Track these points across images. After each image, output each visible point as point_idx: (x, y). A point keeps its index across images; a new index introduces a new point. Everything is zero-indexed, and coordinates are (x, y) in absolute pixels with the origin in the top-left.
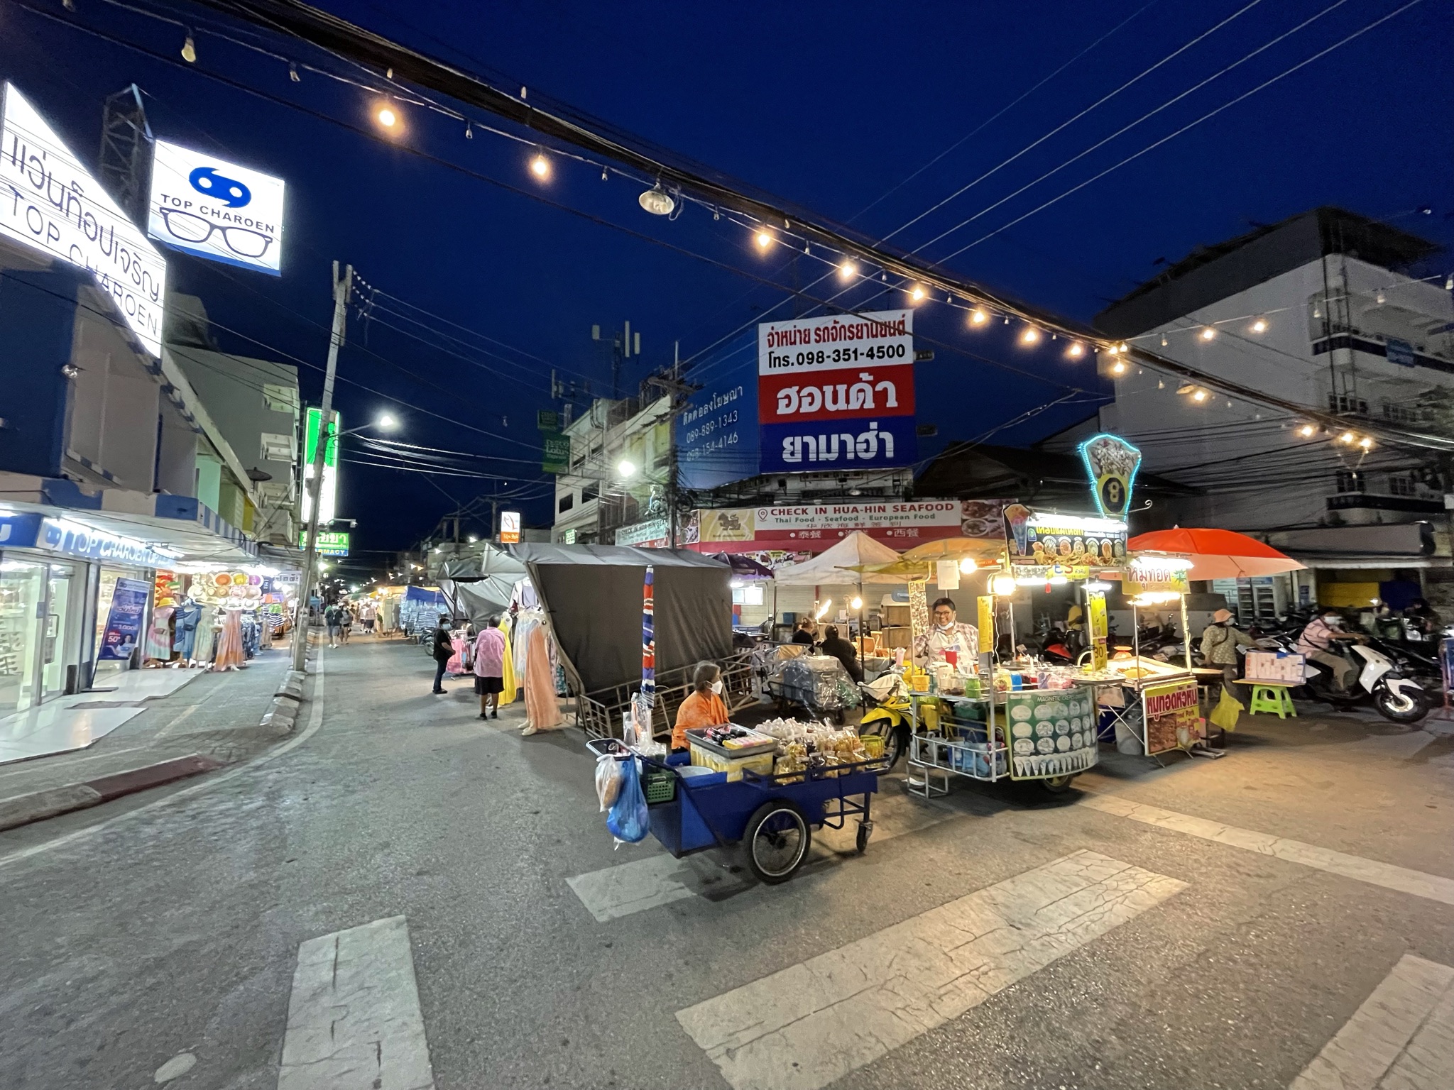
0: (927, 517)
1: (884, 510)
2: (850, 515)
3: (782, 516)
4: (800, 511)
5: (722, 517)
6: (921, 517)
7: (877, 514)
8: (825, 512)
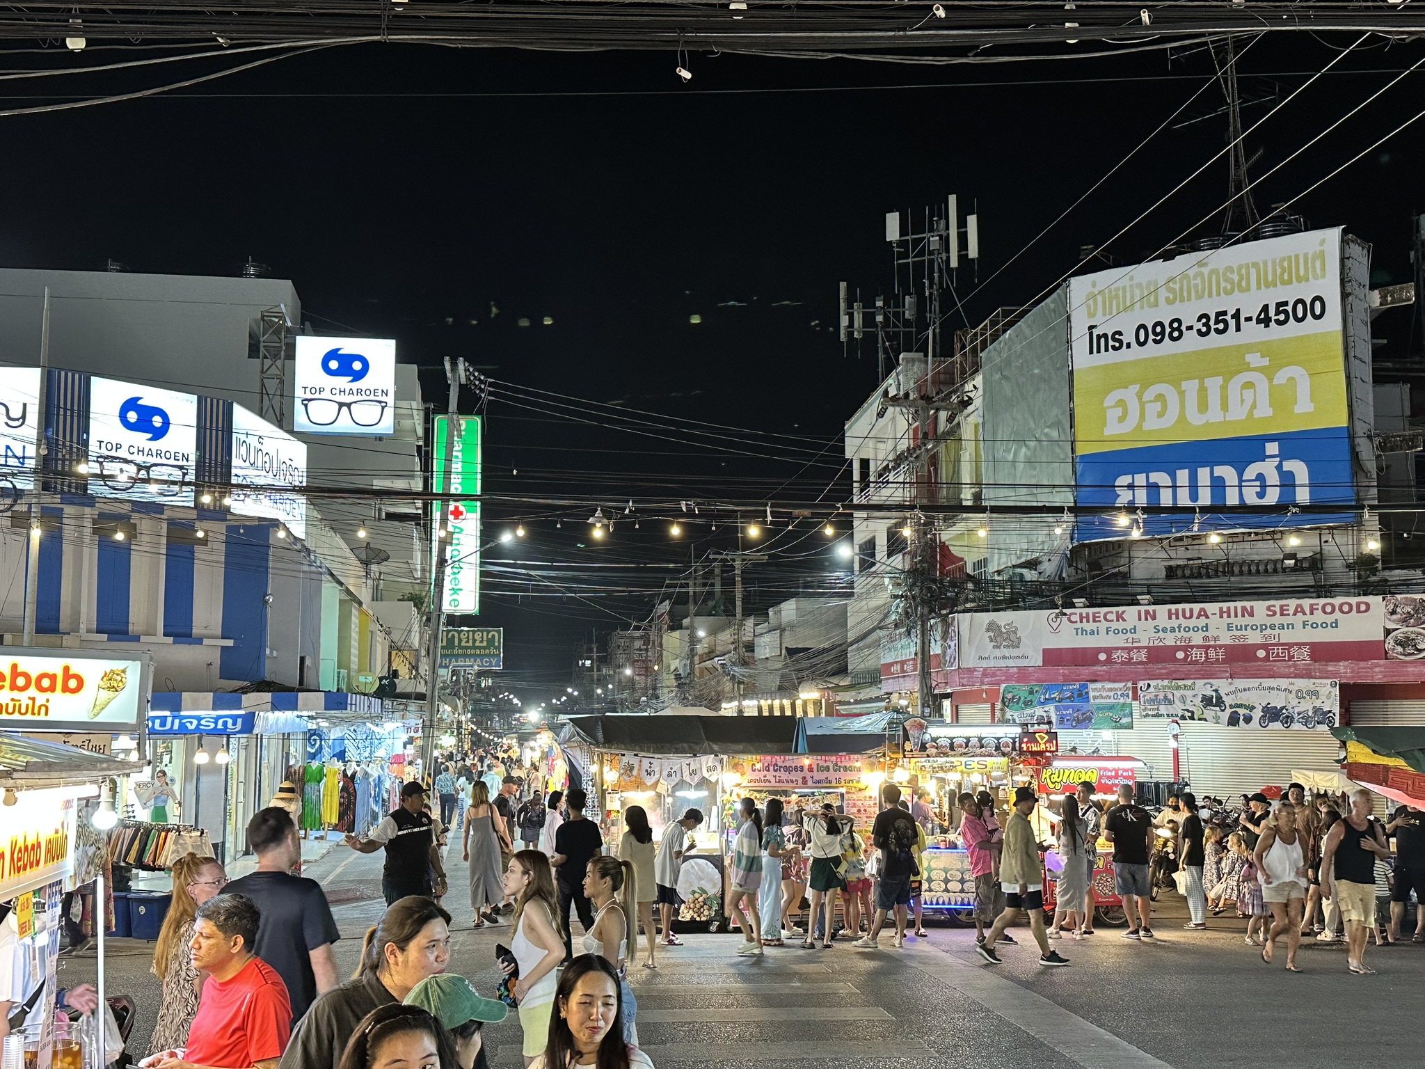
0: (1324, 625)
1: (1251, 615)
2: (1193, 622)
3: (1085, 625)
4: (1113, 617)
5: (992, 626)
6: (1315, 626)
7: (1240, 621)
8: (1154, 618)
